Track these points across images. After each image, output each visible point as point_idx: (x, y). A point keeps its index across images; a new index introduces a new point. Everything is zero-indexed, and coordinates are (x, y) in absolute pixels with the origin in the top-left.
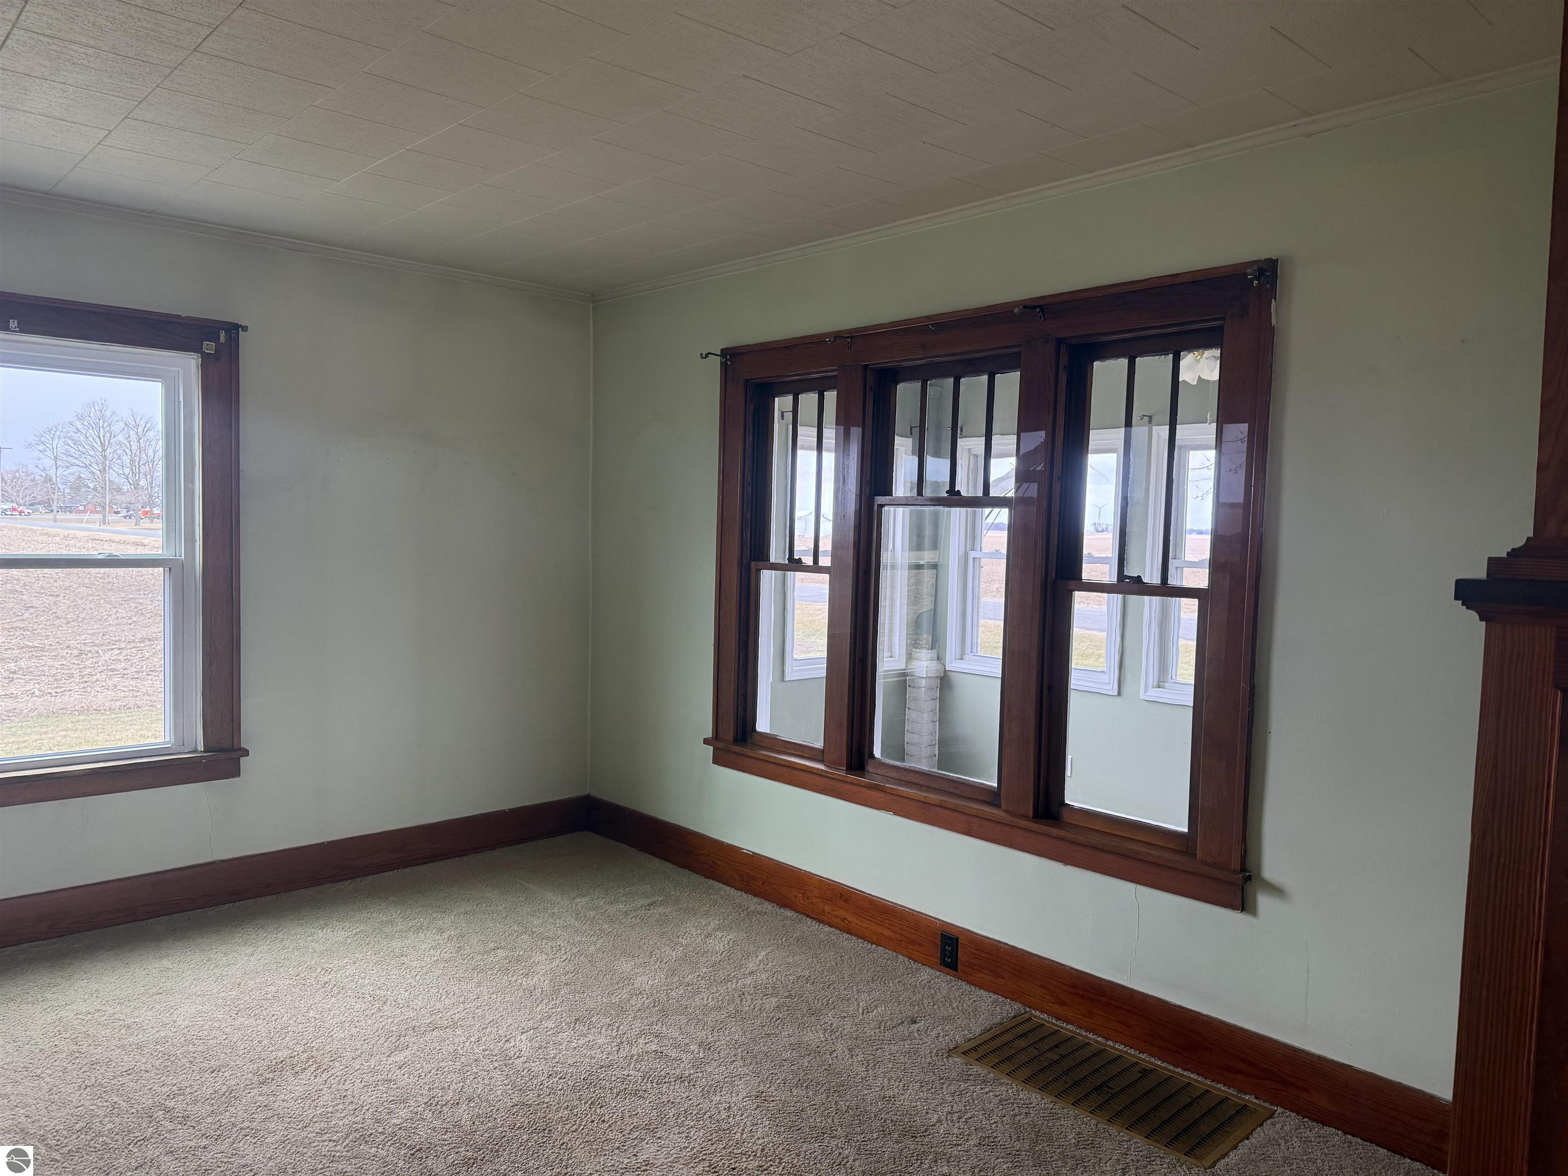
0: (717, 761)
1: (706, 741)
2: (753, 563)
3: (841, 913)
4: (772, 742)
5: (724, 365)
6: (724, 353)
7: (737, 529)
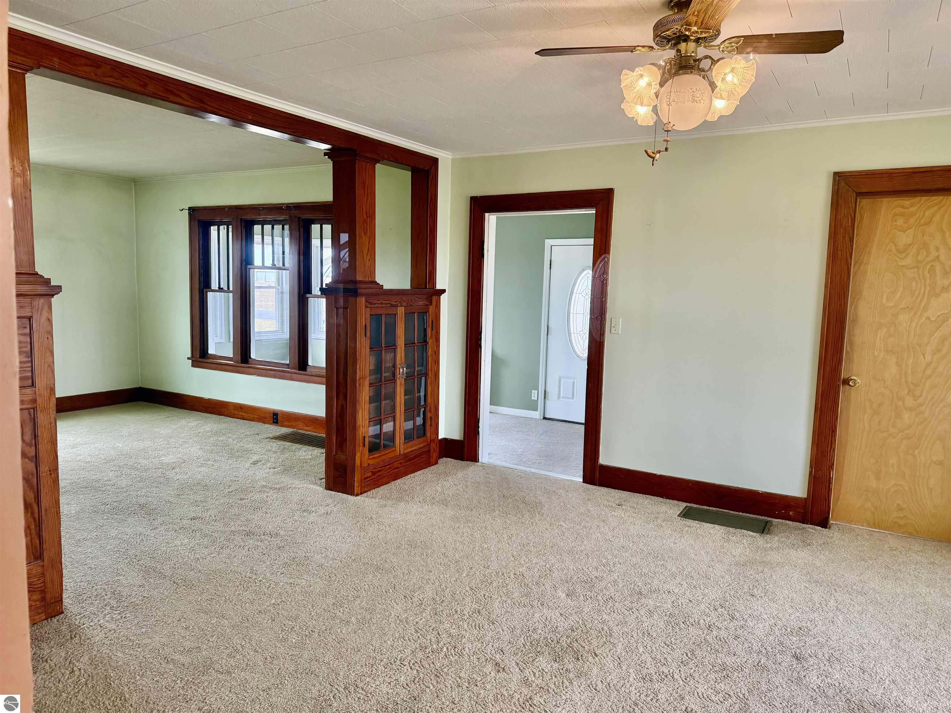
0: (193, 365)
1: (188, 358)
2: (204, 290)
3: (241, 413)
4: (215, 357)
5: (189, 214)
6: (190, 209)
7: (197, 276)
